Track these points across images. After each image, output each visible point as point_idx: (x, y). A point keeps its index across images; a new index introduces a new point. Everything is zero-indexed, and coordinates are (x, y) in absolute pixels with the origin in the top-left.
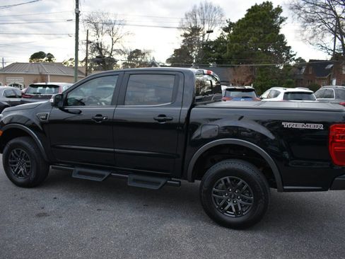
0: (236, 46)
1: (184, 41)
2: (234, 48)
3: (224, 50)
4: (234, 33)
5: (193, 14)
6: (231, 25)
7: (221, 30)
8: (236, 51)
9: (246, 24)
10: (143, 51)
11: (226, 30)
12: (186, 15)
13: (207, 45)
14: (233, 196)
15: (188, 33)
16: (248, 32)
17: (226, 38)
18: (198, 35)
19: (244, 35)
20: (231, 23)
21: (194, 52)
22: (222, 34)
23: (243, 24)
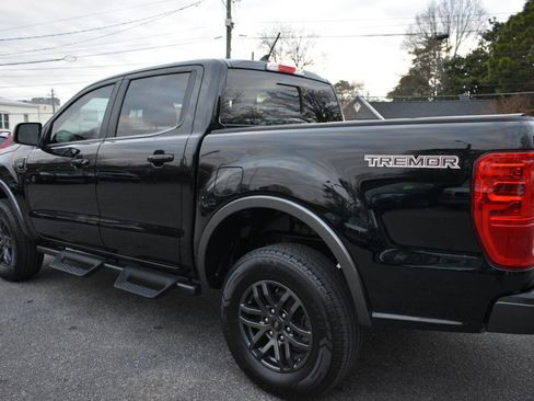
0: (505, 61)
1: (415, 61)
2: (499, 65)
3: (482, 72)
4: (501, 41)
5: (430, 16)
6: (498, 26)
7: (480, 37)
8: (504, 71)
9: (523, 23)
10: (350, 83)
11: (488, 36)
12: (417, 18)
13: (453, 65)
14: (277, 324)
15: (423, 47)
16: (527, 36)
17: (487, 51)
18: (440, 49)
19: (520, 41)
20: (497, 25)
21: (433, 79)
22: (481, 43)
23: (518, 23)
